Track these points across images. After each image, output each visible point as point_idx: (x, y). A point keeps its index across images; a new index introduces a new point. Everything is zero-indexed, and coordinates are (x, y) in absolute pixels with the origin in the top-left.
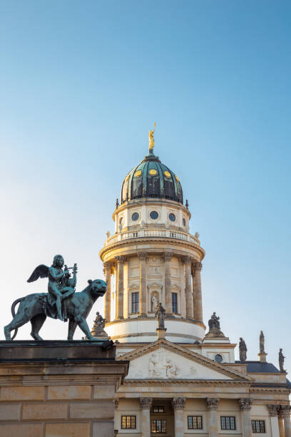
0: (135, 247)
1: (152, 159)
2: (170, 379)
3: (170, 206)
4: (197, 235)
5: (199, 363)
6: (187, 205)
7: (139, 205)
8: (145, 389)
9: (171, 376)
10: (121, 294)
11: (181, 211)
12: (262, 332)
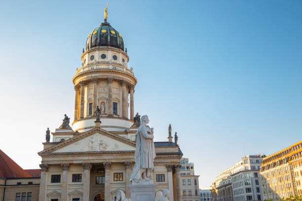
0: (90, 76)
1: (106, 24)
2: (101, 151)
3: (113, 51)
4: (132, 69)
5: (121, 141)
6: (126, 51)
7: (94, 50)
8: (86, 158)
9: (102, 149)
10: (83, 104)
11: (121, 54)
12: (170, 125)
